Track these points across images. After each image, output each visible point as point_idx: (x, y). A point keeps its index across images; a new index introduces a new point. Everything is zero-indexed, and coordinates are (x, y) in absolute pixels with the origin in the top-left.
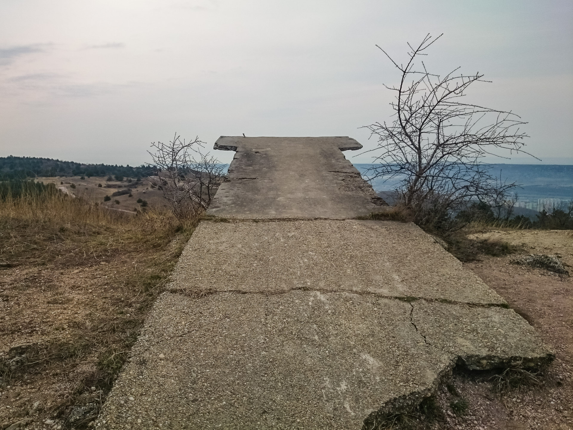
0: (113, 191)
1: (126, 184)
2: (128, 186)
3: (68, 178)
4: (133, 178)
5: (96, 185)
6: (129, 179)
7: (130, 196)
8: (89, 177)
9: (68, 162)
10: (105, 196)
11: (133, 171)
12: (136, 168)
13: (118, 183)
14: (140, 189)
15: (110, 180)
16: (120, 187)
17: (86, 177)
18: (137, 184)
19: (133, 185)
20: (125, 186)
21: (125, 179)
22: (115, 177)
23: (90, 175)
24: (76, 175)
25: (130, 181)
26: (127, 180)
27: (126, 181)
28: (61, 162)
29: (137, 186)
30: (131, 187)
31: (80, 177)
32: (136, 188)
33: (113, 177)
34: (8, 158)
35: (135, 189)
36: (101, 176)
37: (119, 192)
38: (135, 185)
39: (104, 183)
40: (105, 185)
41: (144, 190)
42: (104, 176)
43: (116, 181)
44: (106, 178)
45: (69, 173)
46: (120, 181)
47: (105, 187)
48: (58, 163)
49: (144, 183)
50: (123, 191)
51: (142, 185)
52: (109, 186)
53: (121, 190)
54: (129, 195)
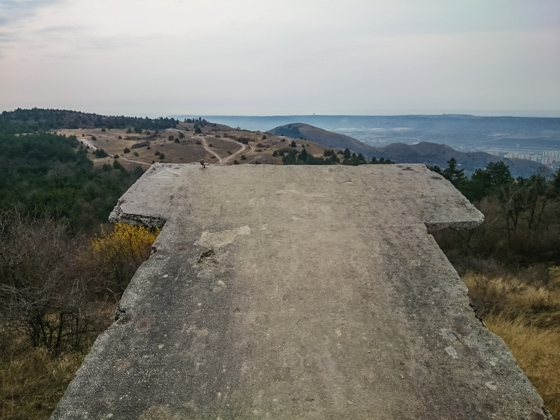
0: (133, 143)
1: (145, 136)
2: (147, 138)
3: (90, 130)
4: (151, 130)
5: (116, 137)
6: (148, 131)
7: (149, 148)
8: (109, 129)
9: (90, 114)
10: (125, 148)
11: (152, 123)
12: (155, 120)
13: (137, 135)
14: (158, 142)
15: (129, 132)
16: (139, 139)
17: (107, 129)
18: (155, 136)
19: (151, 137)
20: (144, 139)
21: (144, 131)
22: (134, 129)
23: (110, 127)
24: (97, 126)
25: (149, 133)
26: (146, 132)
27: (144, 133)
28: (84, 114)
29: (155, 138)
30: (149, 140)
31: (101, 129)
32: (154, 140)
33: (132, 129)
34: (33, 110)
35: (154, 142)
36: (120, 128)
37: (138, 144)
38: (153, 137)
39: (124, 135)
40: (125, 137)
41: (162, 142)
42: (123, 128)
43: (135, 134)
44: (126, 130)
45: (91, 125)
46: (139, 133)
47: (125, 139)
48: (81, 115)
49: (162, 135)
50: (141, 143)
51: (160, 138)
52: (129, 138)
53: (140, 142)
54: (147, 147)
